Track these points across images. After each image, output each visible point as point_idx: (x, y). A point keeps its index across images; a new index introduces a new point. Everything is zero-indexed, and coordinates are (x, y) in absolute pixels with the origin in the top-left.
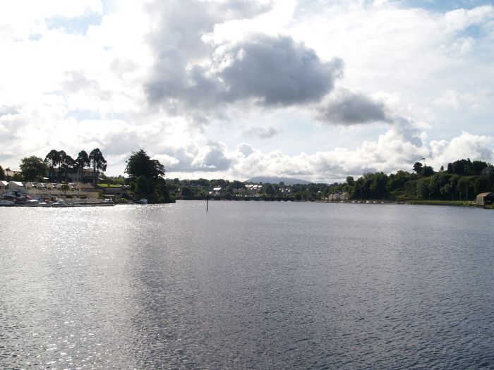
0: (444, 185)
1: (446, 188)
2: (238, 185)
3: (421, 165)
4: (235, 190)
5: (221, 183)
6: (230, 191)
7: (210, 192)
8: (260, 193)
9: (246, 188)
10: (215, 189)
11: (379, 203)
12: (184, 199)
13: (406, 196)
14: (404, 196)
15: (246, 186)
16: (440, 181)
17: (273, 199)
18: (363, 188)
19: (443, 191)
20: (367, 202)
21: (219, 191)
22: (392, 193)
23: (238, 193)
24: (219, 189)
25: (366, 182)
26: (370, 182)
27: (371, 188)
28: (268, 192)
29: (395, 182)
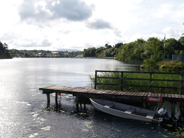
0: (112, 52)
1: (113, 53)
2: (49, 52)
3: (107, 45)
4: (47, 54)
5: (42, 51)
6: (45, 54)
7: (37, 55)
8: (56, 55)
9: (52, 53)
10: (39, 54)
11: (90, 58)
12: (25, 57)
13: (101, 56)
14: (100, 56)
15: (52, 52)
16: (111, 50)
17: (61, 57)
18: (87, 53)
19: (112, 54)
20: (89, 58)
21: (40, 54)
22: (97, 55)
23: (48, 55)
24: (40, 53)
25: (88, 50)
26: (90, 51)
27: (90, 53)
28: (59, 54)
29: (98, 51)
